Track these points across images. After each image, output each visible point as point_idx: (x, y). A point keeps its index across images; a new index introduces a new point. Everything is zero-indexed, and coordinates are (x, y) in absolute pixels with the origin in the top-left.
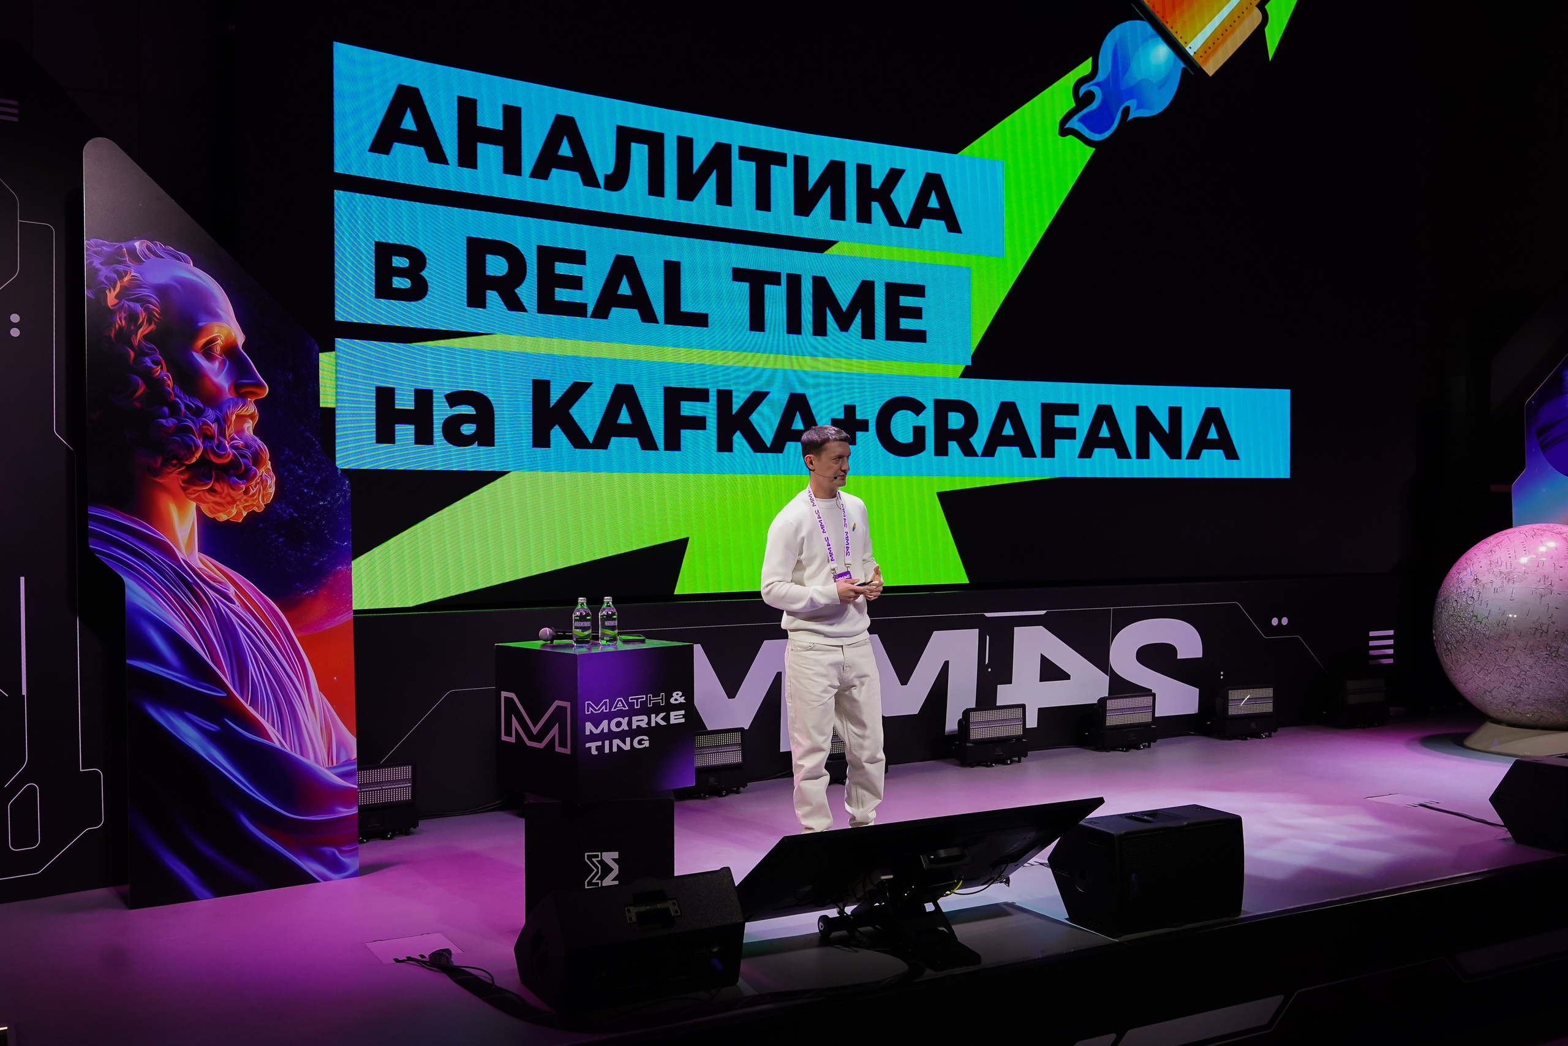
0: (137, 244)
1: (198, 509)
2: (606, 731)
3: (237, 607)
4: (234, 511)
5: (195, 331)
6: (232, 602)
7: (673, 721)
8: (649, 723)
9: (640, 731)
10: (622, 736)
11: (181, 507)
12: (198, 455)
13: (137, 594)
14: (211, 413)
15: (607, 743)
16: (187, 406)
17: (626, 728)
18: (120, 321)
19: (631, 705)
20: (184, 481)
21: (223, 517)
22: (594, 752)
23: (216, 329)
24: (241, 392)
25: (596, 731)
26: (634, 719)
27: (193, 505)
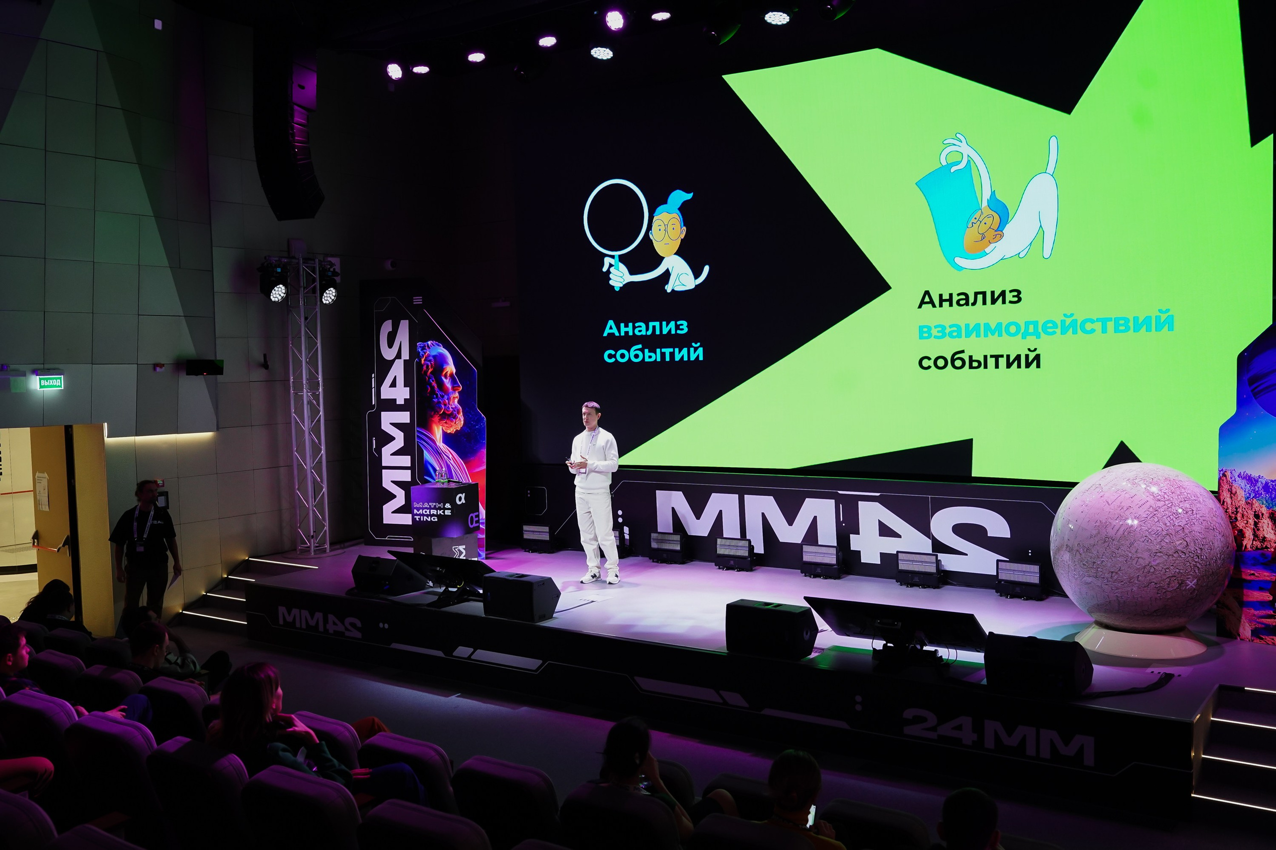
0: (429, 343)
1: (442, 429)
2: (421, 513)
3: (452, 462)
4: (452, 430)
5: (442, 369)
6: (450, 460)
7: (446, 514)
8: (437, 513)
9: (433, 515)
10: (427, 516)
11: (438, 428)
12: (442, 411)
13: (427, 456)
14: (446, 397)
15: (422, 517)
16: (440, 394)
17: (429, 513)
18: (425, 368)
19: (430, 506)
20: (439, 420)
21: (449, 432)
22: (418, 520)
23: (448, 368)
24: (454, 389)
25: (418, 513)
26: (432, 511)
27: (441, 427)
